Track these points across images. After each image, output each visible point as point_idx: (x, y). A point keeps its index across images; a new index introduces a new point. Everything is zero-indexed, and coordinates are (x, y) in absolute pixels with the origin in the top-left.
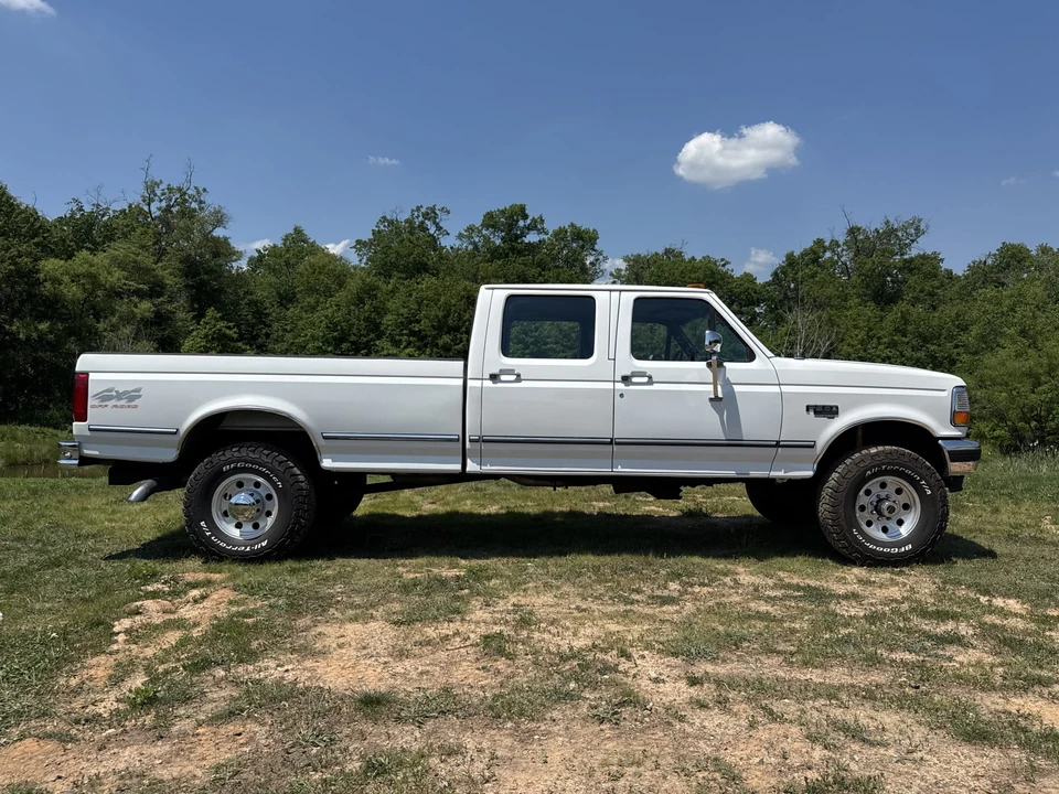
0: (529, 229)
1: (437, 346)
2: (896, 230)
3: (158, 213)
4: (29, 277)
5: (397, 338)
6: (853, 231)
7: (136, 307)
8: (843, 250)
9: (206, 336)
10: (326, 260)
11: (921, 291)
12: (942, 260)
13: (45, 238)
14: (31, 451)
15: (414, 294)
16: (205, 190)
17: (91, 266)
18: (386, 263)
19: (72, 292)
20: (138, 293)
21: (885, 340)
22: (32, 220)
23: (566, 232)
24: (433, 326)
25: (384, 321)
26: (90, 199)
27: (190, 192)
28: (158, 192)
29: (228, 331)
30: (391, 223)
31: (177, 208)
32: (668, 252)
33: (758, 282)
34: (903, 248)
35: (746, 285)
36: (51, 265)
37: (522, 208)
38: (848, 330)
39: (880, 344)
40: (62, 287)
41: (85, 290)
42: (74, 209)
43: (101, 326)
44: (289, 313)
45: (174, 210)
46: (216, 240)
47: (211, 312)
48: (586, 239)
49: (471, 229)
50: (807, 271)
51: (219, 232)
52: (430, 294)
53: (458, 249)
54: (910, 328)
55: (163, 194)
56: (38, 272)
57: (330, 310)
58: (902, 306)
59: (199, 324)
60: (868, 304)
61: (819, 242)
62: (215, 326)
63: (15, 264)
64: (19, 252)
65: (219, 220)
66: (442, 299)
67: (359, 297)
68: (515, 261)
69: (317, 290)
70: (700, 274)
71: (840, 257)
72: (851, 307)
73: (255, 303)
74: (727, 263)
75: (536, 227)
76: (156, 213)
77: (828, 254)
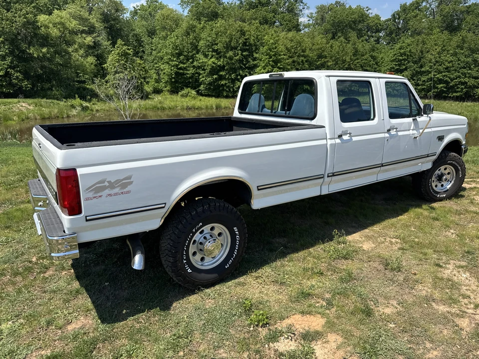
1: (226, 57)
4: (34, 25)
5: (207, 53)
7: (85, 39)
9: (118, 54)
10: (169, 12)
11: (473, 24)
13: (37, 4)
14: (50, 112)
15: (214, 29)
17: (61, 18)
18: (198, 13)
19: (55, 32)
20: (83, 32)
21: (451, 52)
24: (224, 46)
25: (200, 44)
29: (128, 51)
32: (337, 2)
33: (382, 19)
35: (376, 21)
36: (42, 18)
38: (431, 46)
39: (448, 54)
40: (49, 30)
41: (60, 31)
43: (70, 50)
44: (153, 40)
46: (116, 3)
47: (119, 41)
50: (413, 14)
52: (222, 29)
53: (232, 4)
54: (466, 45)
56: (37, 22)
57: (173, 39)
58: (464, 33)
59: (114, 48)
60: (444, 32)
62: (122, 48)
63: (26, 18)
64: (26, 11)
66: (228, 32)
67: (187, 31)
68: (261, 10)
69: (166, 28)
70: (356, 16)
71: (430, 5)
72: (435, 34)
73: (136, 35)
74: (369, 9)
77: (424, 4)
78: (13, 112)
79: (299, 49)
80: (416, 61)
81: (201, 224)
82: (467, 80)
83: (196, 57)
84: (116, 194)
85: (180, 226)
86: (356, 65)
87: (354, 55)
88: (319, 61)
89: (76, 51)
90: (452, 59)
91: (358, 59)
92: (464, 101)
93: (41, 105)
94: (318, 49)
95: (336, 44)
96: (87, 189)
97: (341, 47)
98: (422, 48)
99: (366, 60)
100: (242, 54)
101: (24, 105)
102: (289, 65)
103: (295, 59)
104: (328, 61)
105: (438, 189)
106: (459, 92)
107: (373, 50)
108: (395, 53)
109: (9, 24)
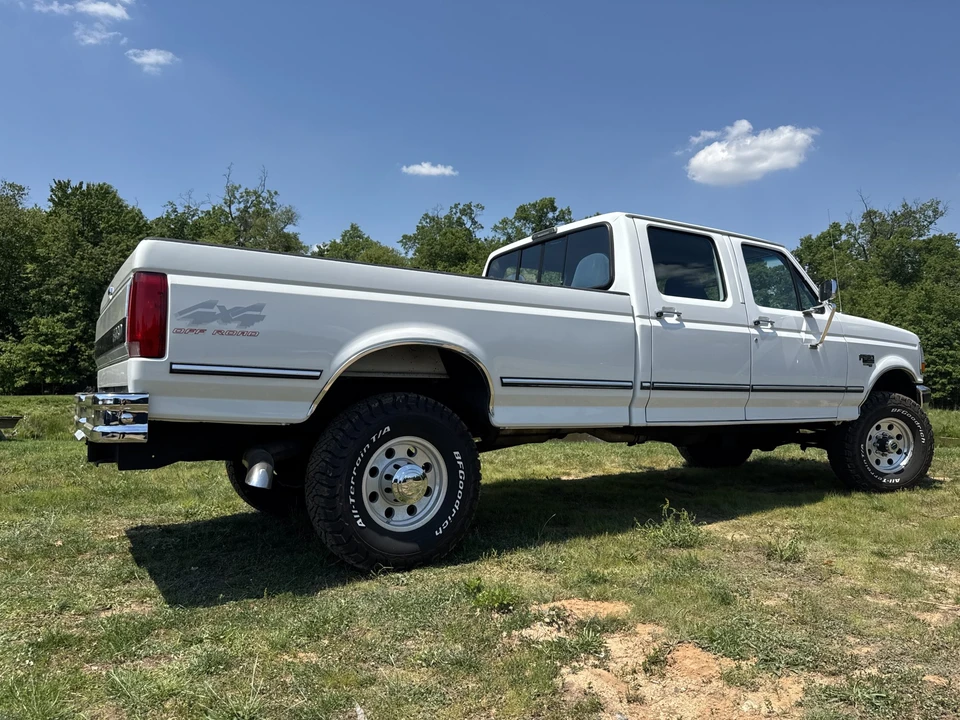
0: (557, 220)
2: (914, 212)
3: (238, 213)
6: (870, 215)
8: (859, 233)
10: (381, 252)
11: (942, 271)
16: (276, 193)
21: (909, 317)
26: (183, 203)
27: (264, 195)
28: (238, 195)
30: (433, 219)
31: (253, 209)
34: (921, 230)
37: (552, 202)
39: (904, 321)
42: (170, 211)
45: (251, 210)
46: (287, 236)
49: (504, 222)
50: (825, 253)
51: (289, 229)
53: (492, 241)
54: (935, 305)
55: (242, 197)
58: (928, 284)
60: (890, 283)
61: (836, 226)
64: (127, 246)
65: (290, 218)
71: (856, 240)
72: (872, 287)
75: (564, 218)
76: (236, 214)
77: (844, 237)
81: (388, 428)
82: (949, 368)
84: (231, 333)
85: (347, 427)
92: (952, 409)
96: (181, 313)
105: (883, 467)
106: (939, 390)
109: (92, 266)
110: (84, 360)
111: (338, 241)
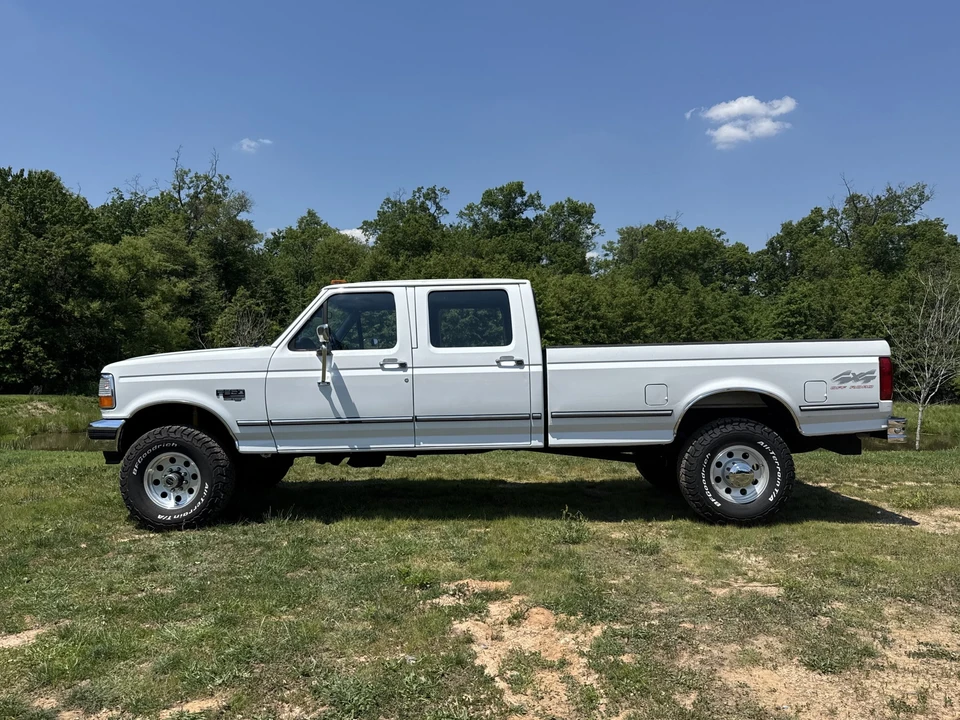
0: (526, 206)
2: (899, 197)
3: (187, 200)
4: (82, 261)
6: (853, 199)
7: (175, 286)
8: (842, 218)
9: (237, 312)
10: (340, 241)
11: (926, 258)
12: (945, 226)
13: (94, 225)
15: (423, 270)
16: (228, 177)
17: (136, 249)
18: (394, 242)
19: (120, 273)
20: (173, 273)
21: (892, 308)
22: (82, 208)
23: (563, 207)
26: (129, 187)
27: (215, 179)
28: (187, 180)
29: (256, 308)
30: (394, 204)
31: (204, 194)
32: (659, 224)
33: (750, 251)
34: (907, 214)
35: (739, 255)
36: (101, 249)
37: (520, 186)
38: (850, 298)
40: (110, 269)
41: (130, 271)
42: (115, 197)
43: (144, 304)
44: (307, 290)
45: (201, 196)
46: (240, 224)
47: (241, 291)
48: (582, 213)
49: (470, 208)
50: (806, 240)
51: (242, 217)
52: (438, 269)
53: (458, 227)
54: (917, 295)
55: (192, 182)
56: (89, 255)
58: (912, 273)
59: (230, 302)
60: (872, 272)
61: (817, 211)
62: (245, 303)
63: (70, 248)
64: (73, 237)
65: (243, 205)
67: (371, 274)
68: (513, 237)
69: (332, 269)
70: (696, 245)
71: (839, 226)
72: (853, 275)
73: (273, 282)
74: (722, 233)
75: (533, 203)
76: (186, 200)
77: (826, 223)
78: (17, 419)
79: (586, 304)
80: (823, 326)
83: (387, 319)
86: (702, 333)
87: (699, 315)
88: (626, 326)
89: (156, 306)
90: (896, 322)
91: (705, 322)
93: (74, 407)
94: (624, 305)
95: (660, 296)
97: (670, 300)
98: (831, 302)
99: (723, 324)
100: (475, 314)
101: (40, 405)
102: (568, 333)
103: (580, 322)
104: (645, 327)
107: (737, 307)
108: (779, 311)
109: (36, 260)
110: (30, 358)
111: (295, 228)
